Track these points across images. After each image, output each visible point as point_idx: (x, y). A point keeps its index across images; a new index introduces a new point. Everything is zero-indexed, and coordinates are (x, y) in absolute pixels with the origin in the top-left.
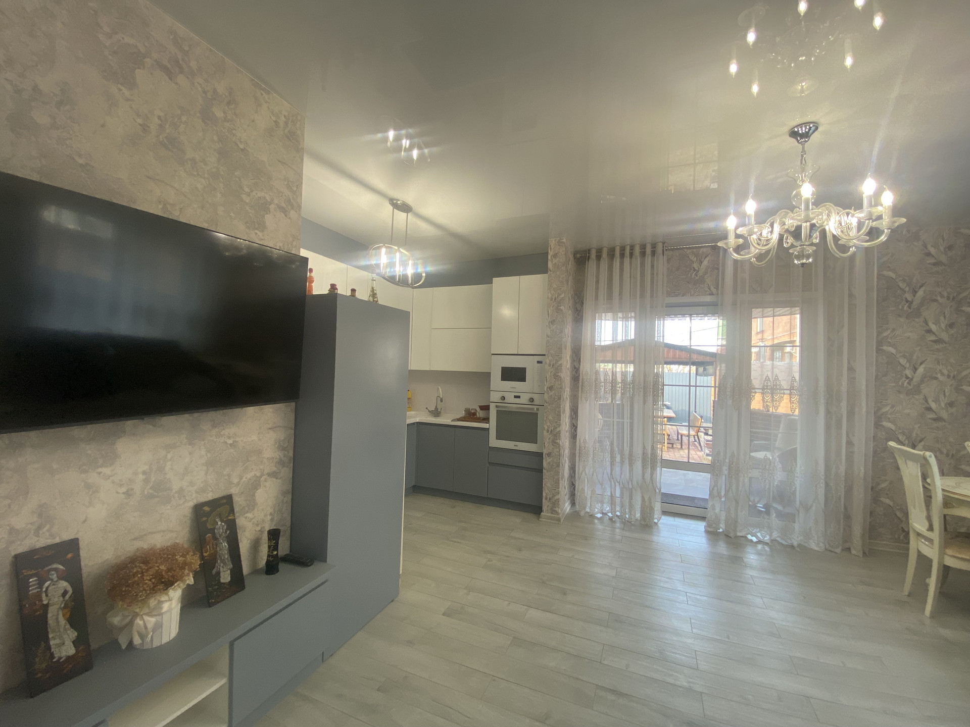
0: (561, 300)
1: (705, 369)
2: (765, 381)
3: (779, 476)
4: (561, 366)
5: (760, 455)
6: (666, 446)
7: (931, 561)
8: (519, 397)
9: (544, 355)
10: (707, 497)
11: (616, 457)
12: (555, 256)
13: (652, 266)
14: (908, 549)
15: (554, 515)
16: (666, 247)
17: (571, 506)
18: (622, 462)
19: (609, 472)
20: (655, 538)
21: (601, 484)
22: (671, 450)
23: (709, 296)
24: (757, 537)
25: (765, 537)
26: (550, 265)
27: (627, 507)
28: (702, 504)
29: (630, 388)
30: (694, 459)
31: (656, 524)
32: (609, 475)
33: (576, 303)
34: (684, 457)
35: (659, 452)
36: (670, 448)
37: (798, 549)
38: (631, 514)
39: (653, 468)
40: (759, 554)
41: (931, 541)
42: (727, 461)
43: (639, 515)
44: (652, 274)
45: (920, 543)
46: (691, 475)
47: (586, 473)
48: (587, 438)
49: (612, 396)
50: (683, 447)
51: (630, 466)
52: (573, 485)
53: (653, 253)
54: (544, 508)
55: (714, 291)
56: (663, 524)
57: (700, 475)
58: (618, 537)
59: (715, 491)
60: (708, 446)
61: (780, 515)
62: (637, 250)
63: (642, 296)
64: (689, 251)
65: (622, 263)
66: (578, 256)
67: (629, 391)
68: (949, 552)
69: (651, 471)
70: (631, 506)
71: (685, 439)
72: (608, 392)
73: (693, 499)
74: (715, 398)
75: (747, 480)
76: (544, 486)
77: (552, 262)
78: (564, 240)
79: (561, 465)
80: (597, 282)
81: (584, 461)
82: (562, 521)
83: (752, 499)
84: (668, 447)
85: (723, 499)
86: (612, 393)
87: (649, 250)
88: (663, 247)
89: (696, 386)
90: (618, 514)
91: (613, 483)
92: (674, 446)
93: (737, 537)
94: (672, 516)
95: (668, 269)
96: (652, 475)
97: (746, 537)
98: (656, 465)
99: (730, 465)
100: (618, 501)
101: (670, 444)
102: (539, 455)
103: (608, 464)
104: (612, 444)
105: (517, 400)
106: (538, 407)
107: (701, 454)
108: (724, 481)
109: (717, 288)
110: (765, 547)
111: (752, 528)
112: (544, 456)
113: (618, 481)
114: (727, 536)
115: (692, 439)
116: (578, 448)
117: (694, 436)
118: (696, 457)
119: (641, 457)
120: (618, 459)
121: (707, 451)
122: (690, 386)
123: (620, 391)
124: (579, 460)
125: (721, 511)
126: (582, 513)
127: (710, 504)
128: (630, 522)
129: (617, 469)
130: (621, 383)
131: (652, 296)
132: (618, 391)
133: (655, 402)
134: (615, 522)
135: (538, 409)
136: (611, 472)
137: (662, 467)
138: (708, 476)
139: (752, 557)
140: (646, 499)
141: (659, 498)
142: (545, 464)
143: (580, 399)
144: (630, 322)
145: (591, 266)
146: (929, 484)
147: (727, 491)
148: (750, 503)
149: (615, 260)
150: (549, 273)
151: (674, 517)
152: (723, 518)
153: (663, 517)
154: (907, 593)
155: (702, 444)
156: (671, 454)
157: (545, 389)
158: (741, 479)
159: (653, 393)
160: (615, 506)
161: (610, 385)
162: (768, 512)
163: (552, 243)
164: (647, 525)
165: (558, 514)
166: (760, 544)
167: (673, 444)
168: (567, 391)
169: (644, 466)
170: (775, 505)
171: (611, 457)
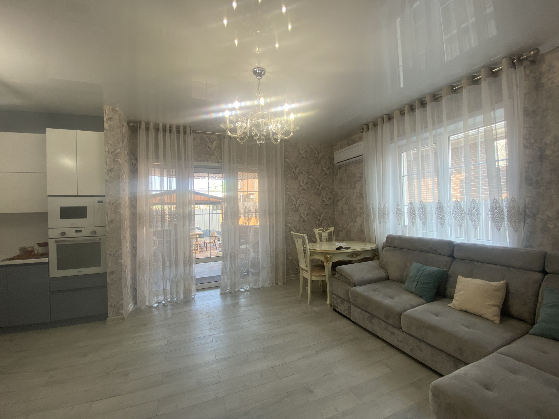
0: (117, 153)
1: (217, 207)
2: (245, 209)
3: (252, 255)
4: (120, 204)
5: (243, 247)
6: (198, 251)
7: (308, 279)
8: (81, 231)
9: (104, 196)
10: (221, 274)
11: (166, 264)
12: (110, 119)
13: (184, 141)
14: (299, 276)
15: (118, 317)
16: (192, 130)
17: (134, 305)
18: (170, 266)
19: (162, 274)
20: (193, 308)
21: (156, 284)
22: (201, 252)
23: (217, 163)
24: (244, 289)
25: (248, 288)
26: (106, 125)
27: (175, 294)
28: (218, 279)
29: (174, 217)
30: (213, 255)
31: (193, 298)
32: (162, 276)
33: (132, 159)
34: (208, 255)
35: (193, 255)
36: (201, 251)
37: (261, 289)
38: (177, 298)
39: (190, 265)
40: (245, 298)
41: (307, 271)
42: (230, 252)
43: (183, 296)
44: (185, 146)
45: (303, 273)
46: (212, 264)
47: (144, 280)
48: (145, 255)
49: (162, 223)
50: (208, 250)
51: (175, 267)
52: (134, 290)
53: (185, 132)
54: (110, 314)
55: (220, 160)
56: (197, 297)
57: (217, 263)
58: (169, 316)
59: (224, 270)
60: (220, 247)
61: (253, 274)
62: (174, 129)
63: (179, 159)
64: (205, 136)
65: (164, 136)
66: (131, 124)
67: (174, 219)
68: (313, 274)
69: (189, 267)
70: (177, 292)
71: (208, 245)
72: (159, 221)
73: (213, 277)
74: (222, 221)
75: (239, 261)
76: (108, 297)
77: (107, 123)
78: (118, 109)
79: (123, 278)
80: (147, 146)
81: (143, 271)
82: (126, 319)
83: (241, 270)
84: (199, 251)
85: (228, 273)
86: (162, 222)
87: (181, 130)
88: (190, 130)
89: (213, 214)
90: (169, 300)
91: (165, 281)
92: (203, 250)
93: (236, 292)
94: (202, 291)
95: (194, 144)
96: (190, 270)
97: (240, 290)
98: (192, 263)
99: (231, 255)
100: (168, 292)
101: (201, 249)
102: (104, 275)
103: (161, 269)
104: (163, 255)
105: (79, 234)
106: (100, 237)
107: (216, 251)
108: (228, 263)
109: (221, 159)
110: (248, 293)
111: (242, 285)
112: (108, 275)
113: (168, 278)
114: (231, 293)
115: (212, 245)
116: (137, 264)
117: (213, 243)
118: (214, 254)
119: (182, 261)
120: (168, 264)
121: (220, 250)
122: (209, 214)
123: (167, 220)
124: (139, 271)
125: (227, 280)
126: (143, 308)
127: (222, 277)
128: (177, 303)
129: (167, 271)
130: (168, 215)
131: (185, 160)
132: (166, 220)
133: (190, 225)
134: (167, 306)
135: (100, 239)
136: (163, 274)
137: (196, 263)
138: (220, 262)
139: (242, 301)
140: (187, 286)
141: (194, 282)
142: (109, 281)
143: (138, 227)
144: (172, 178)
145: (142, 134)
146: (305, 248)
147: (230, 269)
148: (241, 272)
149: (159, 133)
150: (105, 131)
151: (203, 291)
152: (229, 284)
153: (197, 293)
154: (300, 296)
155: (217, 247)
156: (201, 255)
157: (107, 223)
158: (236, 260)
159: (189, 219)
160: (167, 295)
161: (161, 216)
162: (248, 275)
163: (107, 109)
164: (188, 301)
165: (122, 314)
166: (246, 292)
167: (202, 249)
168: (127, 222)
169: (185, 266)
170: (251, 270)
171: (163, 264)
